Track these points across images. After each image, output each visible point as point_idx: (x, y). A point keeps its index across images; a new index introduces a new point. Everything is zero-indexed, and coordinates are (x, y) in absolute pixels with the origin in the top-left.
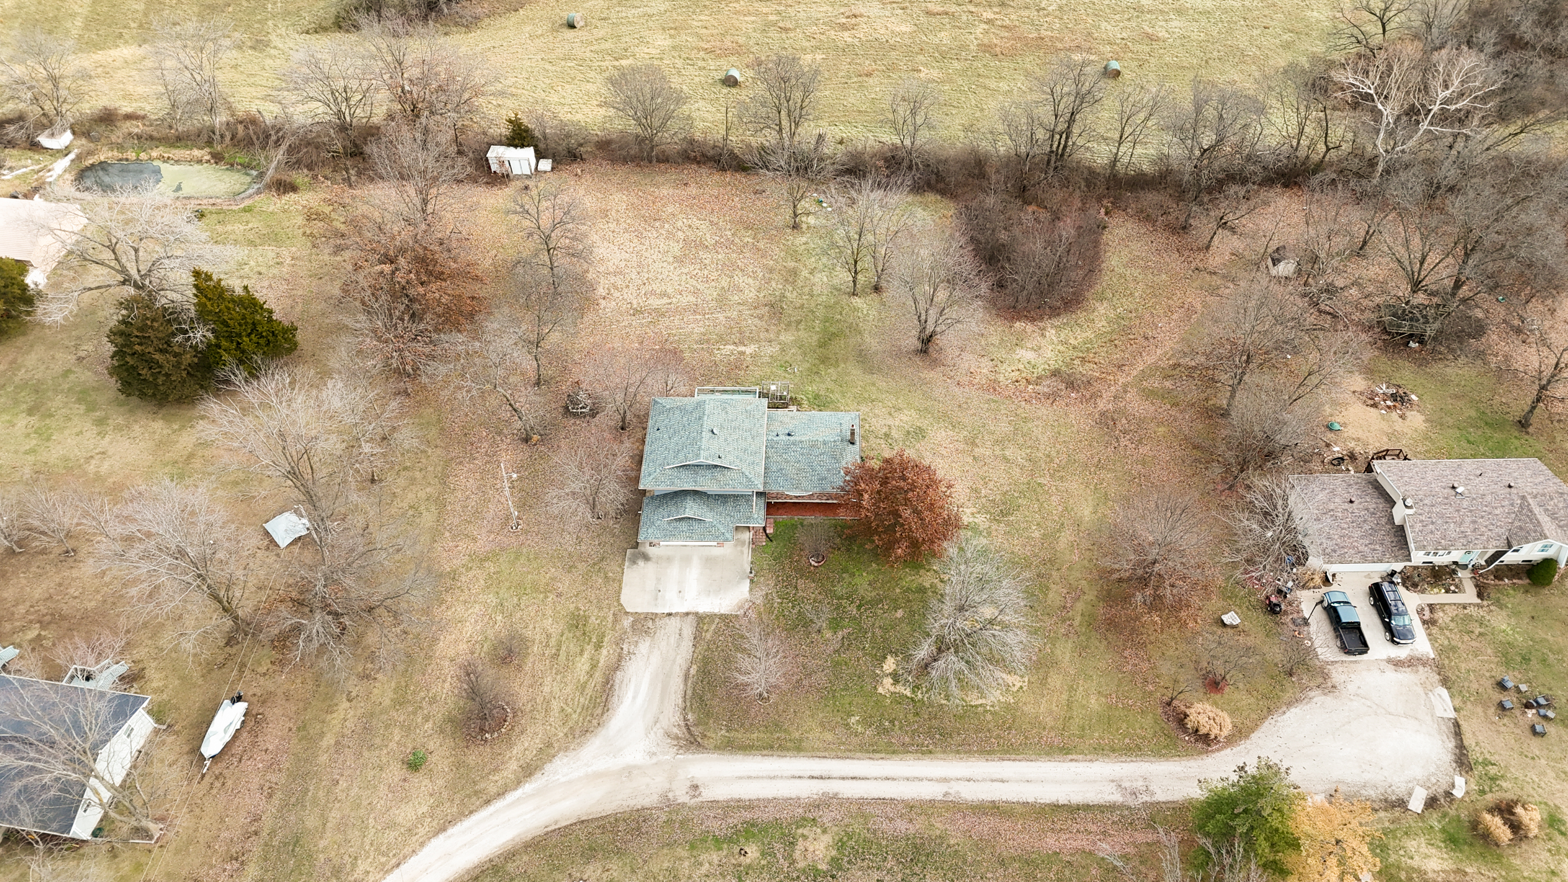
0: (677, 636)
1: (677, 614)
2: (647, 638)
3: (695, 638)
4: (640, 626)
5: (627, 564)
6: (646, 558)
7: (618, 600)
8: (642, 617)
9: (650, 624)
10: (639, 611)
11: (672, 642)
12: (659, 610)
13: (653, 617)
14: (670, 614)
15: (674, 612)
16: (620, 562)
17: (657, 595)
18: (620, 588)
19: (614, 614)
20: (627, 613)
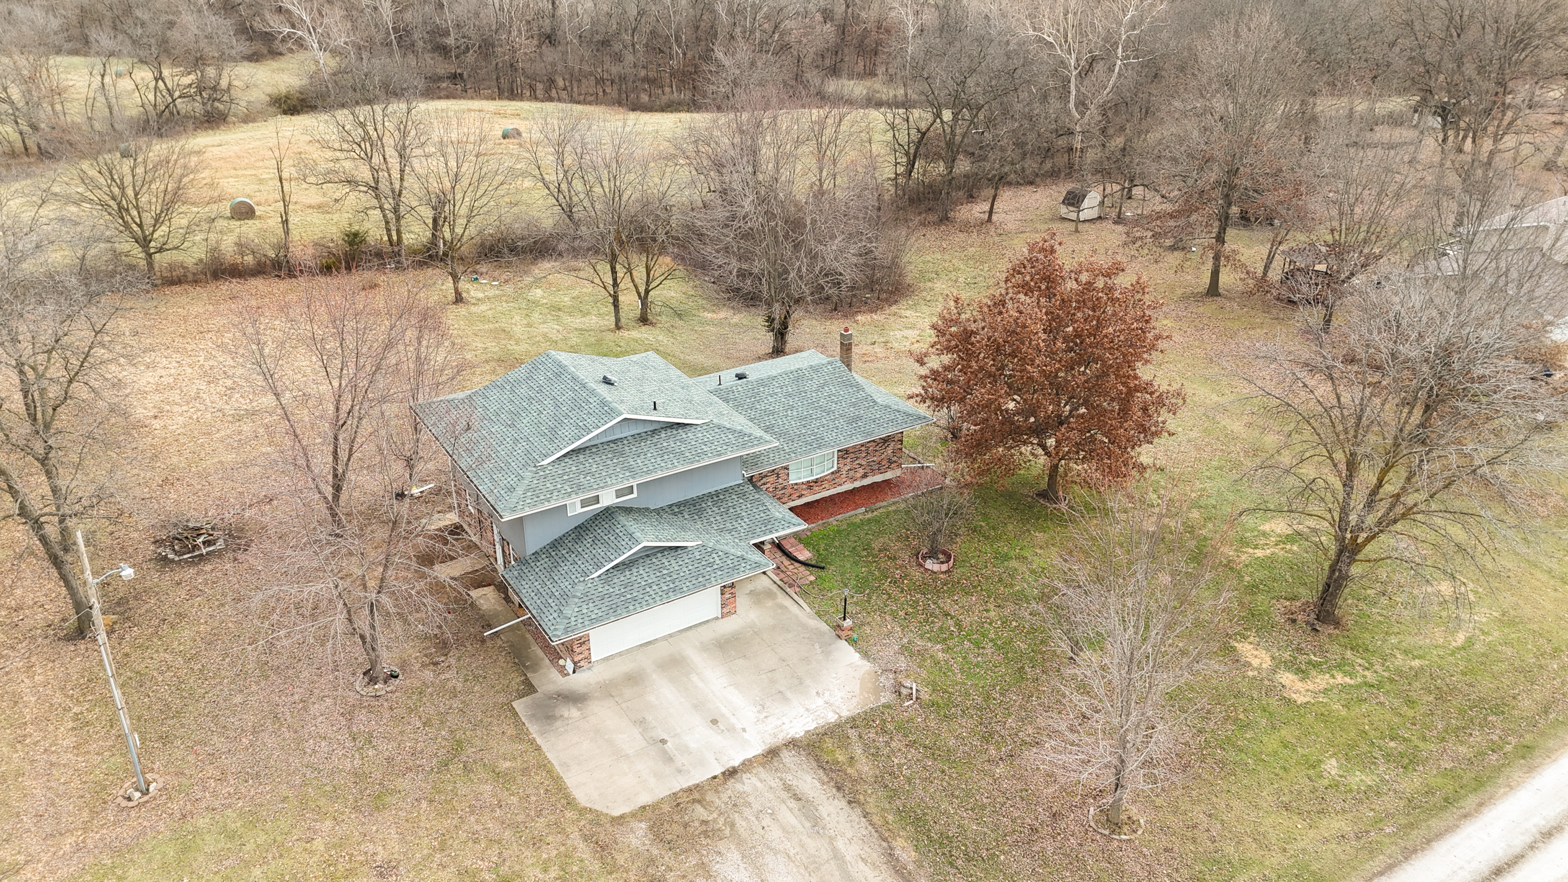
0: (793, 804)
1: (747, 765)
2: (722, 846)
3: (839, 789)
4: (677, 829)
5: (533, 729)
6: (574, 698)
7: (570, 803)
8: (666, 808)
9: (700, 812)
10: (646, 799)
11: (793, 821)
12: (699, 776)
13: (696, 795)
14: (731, 773)
15: (736, 763)
16: (511, 731)
17: (665, 752)
18: (557, 780)
19: (586, 838)
20: (619, 820)
